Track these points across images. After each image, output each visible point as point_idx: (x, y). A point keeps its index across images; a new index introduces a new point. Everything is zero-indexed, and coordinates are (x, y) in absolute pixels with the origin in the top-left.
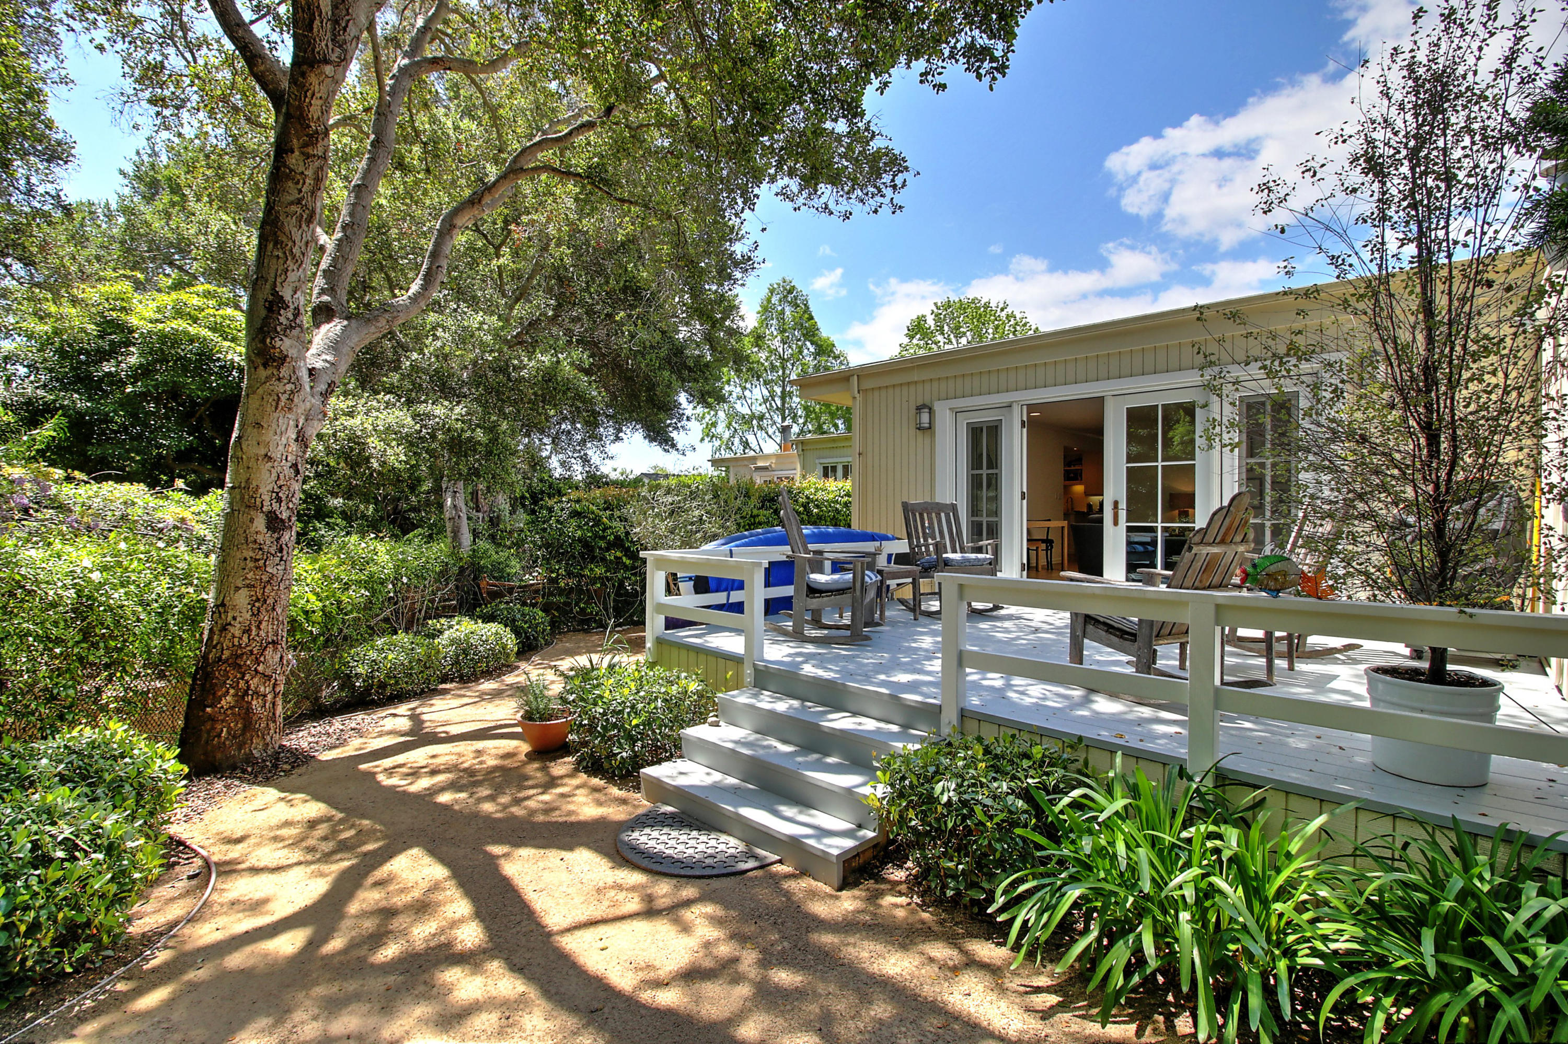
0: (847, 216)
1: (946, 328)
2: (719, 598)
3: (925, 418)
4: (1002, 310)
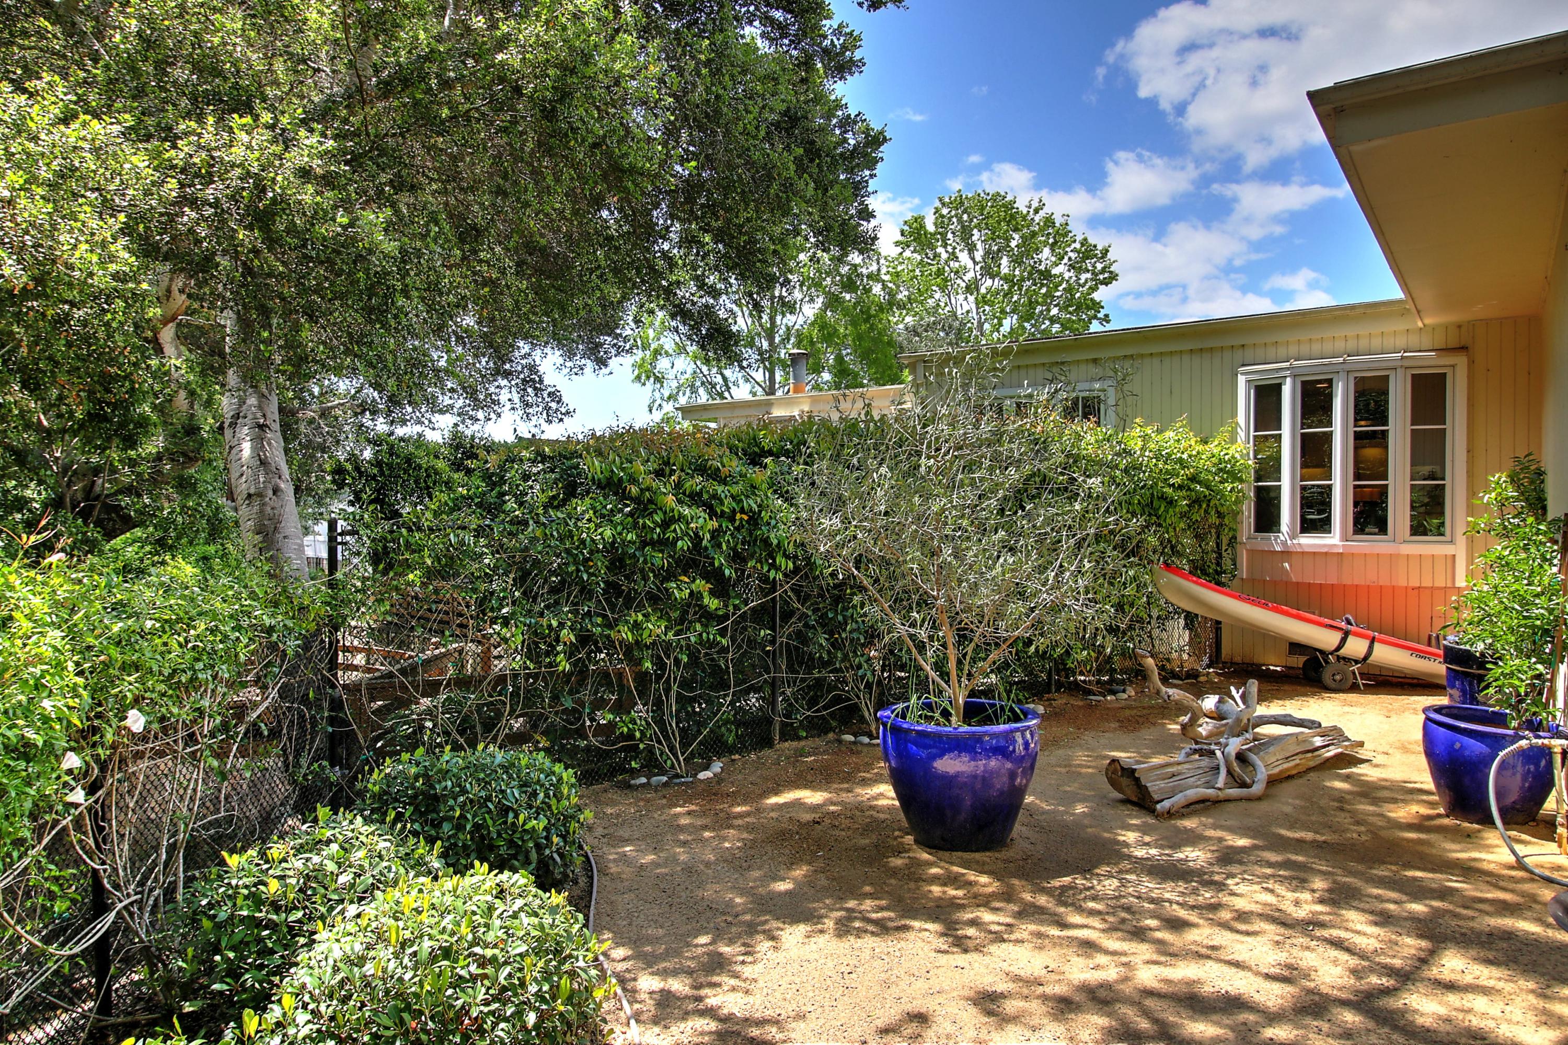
1: (950, 236)
4: (1036, 211)
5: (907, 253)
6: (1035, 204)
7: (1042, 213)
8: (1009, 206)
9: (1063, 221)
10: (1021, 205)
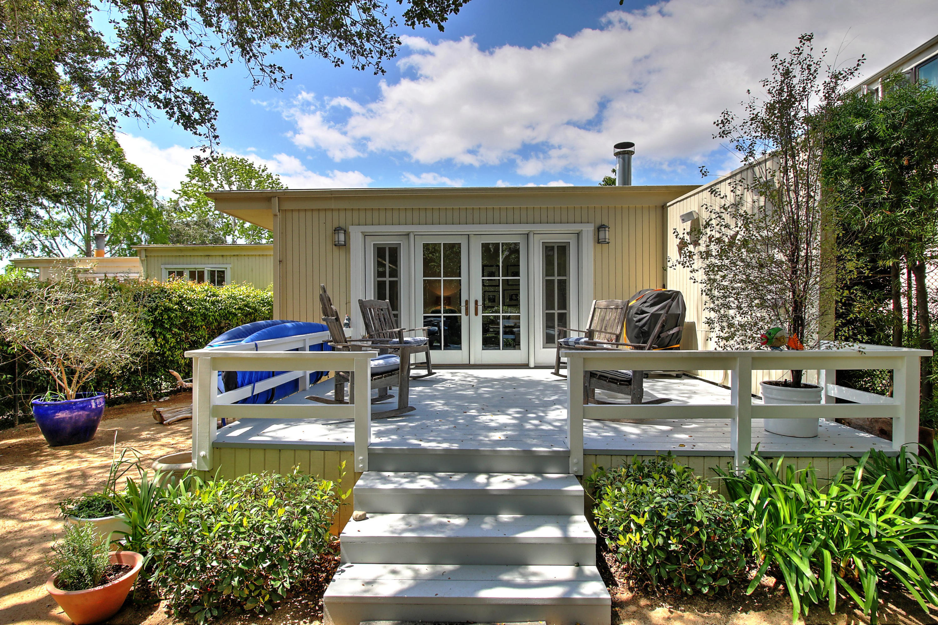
0: (338, 63)
1: (219, 175)
2: (245, 392)
3: (342, 237)
4: (263, 171)
5: (194, 182)
6: (262, 168)
7: (266, 172)
8: (251, 165)
9: (277, 177)
10: (256, 166)
